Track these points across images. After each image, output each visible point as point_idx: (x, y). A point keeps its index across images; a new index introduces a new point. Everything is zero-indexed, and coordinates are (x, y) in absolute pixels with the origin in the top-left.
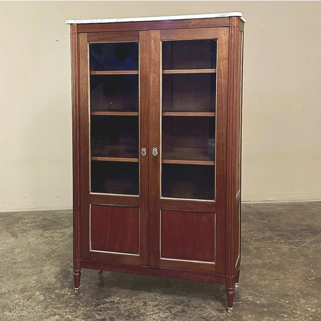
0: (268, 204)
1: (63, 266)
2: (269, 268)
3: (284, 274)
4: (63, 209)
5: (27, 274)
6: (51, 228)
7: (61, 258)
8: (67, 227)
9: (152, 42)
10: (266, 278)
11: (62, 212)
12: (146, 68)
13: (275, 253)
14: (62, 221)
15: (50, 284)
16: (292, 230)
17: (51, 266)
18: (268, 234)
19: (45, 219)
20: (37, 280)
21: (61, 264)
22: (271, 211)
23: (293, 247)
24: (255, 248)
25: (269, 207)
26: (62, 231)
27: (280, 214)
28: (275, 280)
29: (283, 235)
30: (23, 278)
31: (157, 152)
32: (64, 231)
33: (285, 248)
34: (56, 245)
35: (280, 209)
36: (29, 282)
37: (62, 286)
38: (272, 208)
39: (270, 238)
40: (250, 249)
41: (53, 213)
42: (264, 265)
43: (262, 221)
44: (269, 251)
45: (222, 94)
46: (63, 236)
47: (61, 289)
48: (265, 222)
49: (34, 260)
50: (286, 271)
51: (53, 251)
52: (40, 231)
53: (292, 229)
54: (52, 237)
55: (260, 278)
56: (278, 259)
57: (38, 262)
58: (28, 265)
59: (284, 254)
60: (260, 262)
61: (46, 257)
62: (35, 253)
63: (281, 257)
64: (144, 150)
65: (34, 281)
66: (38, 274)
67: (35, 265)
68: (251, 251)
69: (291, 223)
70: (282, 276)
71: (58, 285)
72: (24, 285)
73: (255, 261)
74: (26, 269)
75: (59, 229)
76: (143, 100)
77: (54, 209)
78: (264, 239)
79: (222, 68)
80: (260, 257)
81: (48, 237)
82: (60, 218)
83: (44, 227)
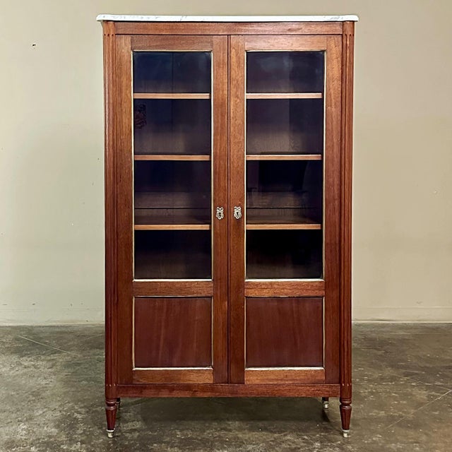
0: (379, 324)
1: (65, 411)
2: (399, 425)
3: (426, 434)
4: (43, 324)
5: (9, 421)
6: (31, 353)
7: (58, 398)
8: (55, 353)
9: (232, 53)
10: (398, 439)
11: (42, 329)
12: (223, 91)
13: (405, 402)
14: (46, 343)
15: (50, 437)
16: (428, 368)
17: (45, 410)
18: (389, 372)
19: (17, 339)
20: (27, 430)
21: (60, 406)
22: (386, 336)
23: (433, 393)
24: (372, 393)
25: (382, 329)
26: (49, 358)
27: (403, 341)
28: (412, 443)
29: (413, 374)
30: (5, 426)
31: (240, 214)
32: (52, 358)
33: (421, 395)
34: (45, 378)
35: (401, 333)
36: (16, 432)
37: (70, 440)
38: (388, 332)
39: (392, 379)
40: (363, 394)
41: (29, 330)
42: (391, 419)
43: (376, 351)
44: (395, 398)
45: (332, 128)
46: (53, 365)
47: (71, 445)
48: (380, 353)
49: (15, 400)
50: (430, 431)
51: (43, 387)
52: (15, 358)
53: (428, 365)
54: (35, 367)
55: (387, 439)
56: (412, 411)
57: (23, 404)
58: (8, 407)
59: (421, 404)
60: (382, 413)
61: (34, 396)
62: (14, 390)
63: (416, 408)
64: (220, 211)
65: (24, 432)
66: (27, 420)
67: (20, 407)
68: (365, 397)
69: (424, 356)
70: (424, 438)
71: (63, 438)
72: (9, 437)
73: (373, 413)
74: (6, 414)
75: (44, 354)
76: (219, 137)
77: (30, 325)
78: (382, 379)
79: (332, 91)
80: (381, 407)
81: (29, 367)
82: (41, 338)
83: (20, 352)
